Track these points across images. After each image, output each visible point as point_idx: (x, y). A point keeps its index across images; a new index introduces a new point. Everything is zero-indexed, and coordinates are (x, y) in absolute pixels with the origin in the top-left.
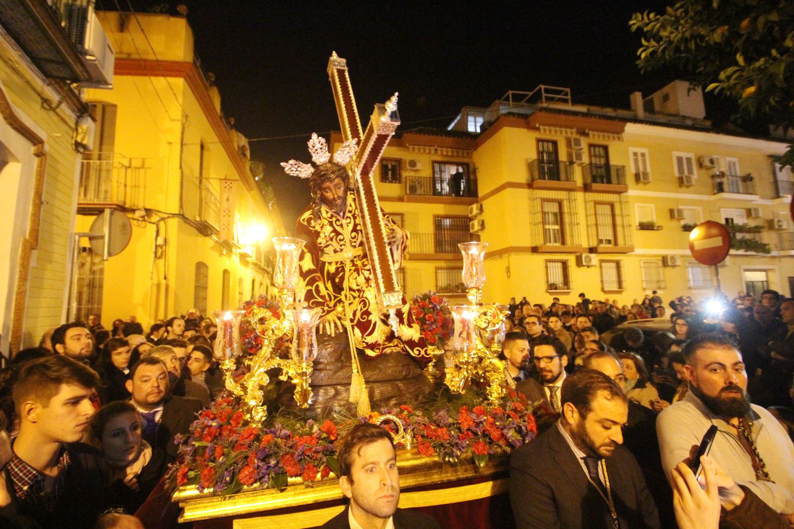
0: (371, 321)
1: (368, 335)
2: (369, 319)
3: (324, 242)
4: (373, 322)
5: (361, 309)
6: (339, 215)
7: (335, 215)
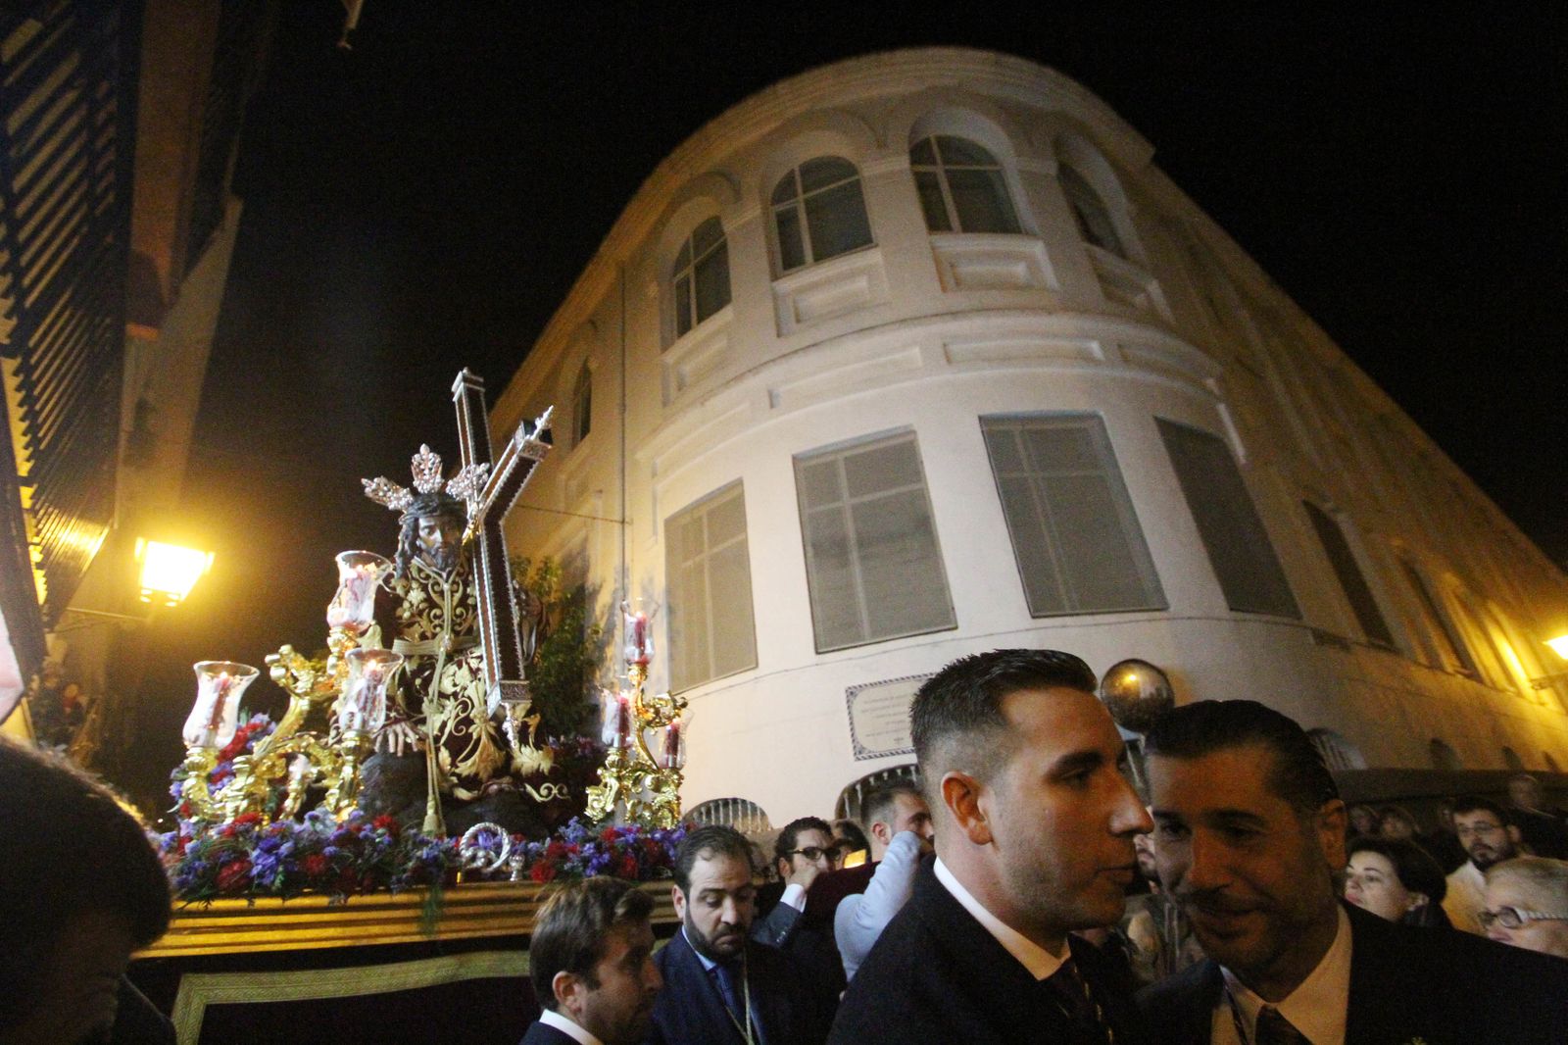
0: (471, 734)
1: (463, 760)
2: (470, 731)
3: (406, 615)
4: (475, 736)
5: (458, 715)
6: (441, 576)
7: (433, 575)
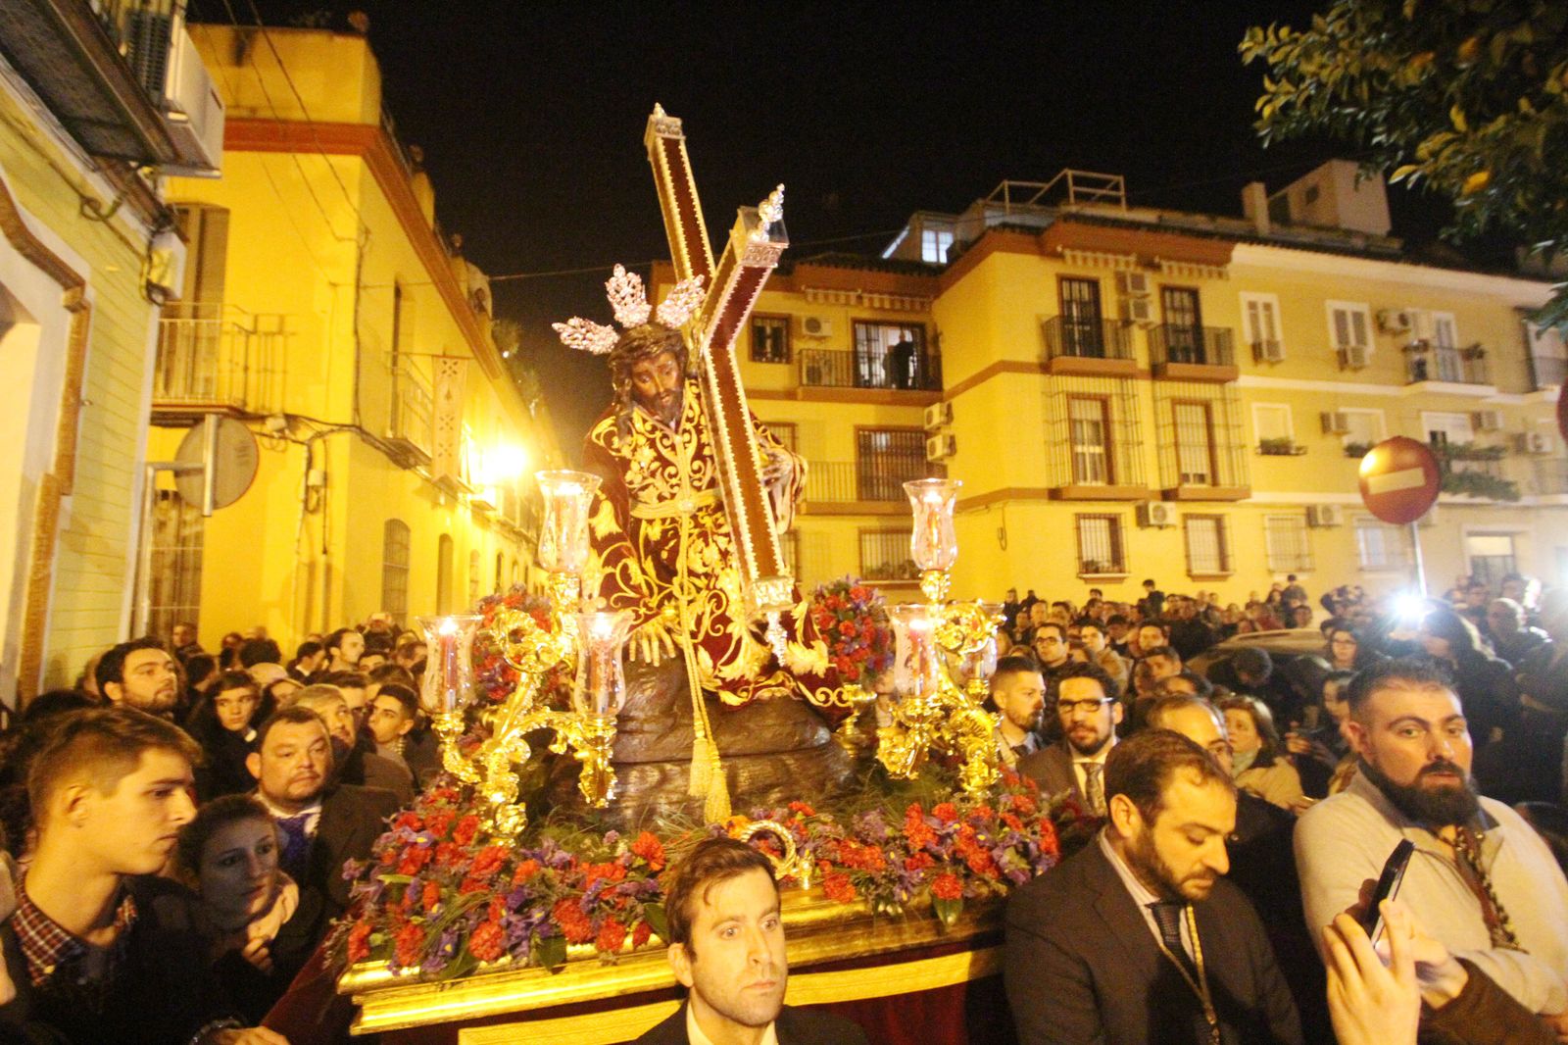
0: (730, 635)
1: (726, 663)
2: (728, 631)
3: (638, 479)
4: (735, 638)
5: (712, 613)
6: (668, 426)
7: (659, 426)
